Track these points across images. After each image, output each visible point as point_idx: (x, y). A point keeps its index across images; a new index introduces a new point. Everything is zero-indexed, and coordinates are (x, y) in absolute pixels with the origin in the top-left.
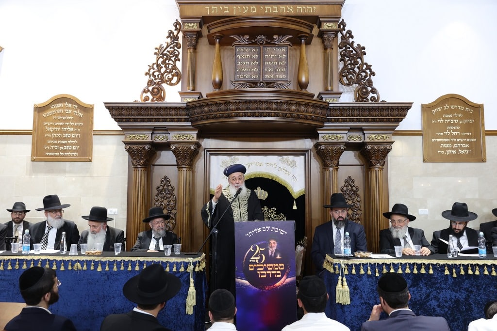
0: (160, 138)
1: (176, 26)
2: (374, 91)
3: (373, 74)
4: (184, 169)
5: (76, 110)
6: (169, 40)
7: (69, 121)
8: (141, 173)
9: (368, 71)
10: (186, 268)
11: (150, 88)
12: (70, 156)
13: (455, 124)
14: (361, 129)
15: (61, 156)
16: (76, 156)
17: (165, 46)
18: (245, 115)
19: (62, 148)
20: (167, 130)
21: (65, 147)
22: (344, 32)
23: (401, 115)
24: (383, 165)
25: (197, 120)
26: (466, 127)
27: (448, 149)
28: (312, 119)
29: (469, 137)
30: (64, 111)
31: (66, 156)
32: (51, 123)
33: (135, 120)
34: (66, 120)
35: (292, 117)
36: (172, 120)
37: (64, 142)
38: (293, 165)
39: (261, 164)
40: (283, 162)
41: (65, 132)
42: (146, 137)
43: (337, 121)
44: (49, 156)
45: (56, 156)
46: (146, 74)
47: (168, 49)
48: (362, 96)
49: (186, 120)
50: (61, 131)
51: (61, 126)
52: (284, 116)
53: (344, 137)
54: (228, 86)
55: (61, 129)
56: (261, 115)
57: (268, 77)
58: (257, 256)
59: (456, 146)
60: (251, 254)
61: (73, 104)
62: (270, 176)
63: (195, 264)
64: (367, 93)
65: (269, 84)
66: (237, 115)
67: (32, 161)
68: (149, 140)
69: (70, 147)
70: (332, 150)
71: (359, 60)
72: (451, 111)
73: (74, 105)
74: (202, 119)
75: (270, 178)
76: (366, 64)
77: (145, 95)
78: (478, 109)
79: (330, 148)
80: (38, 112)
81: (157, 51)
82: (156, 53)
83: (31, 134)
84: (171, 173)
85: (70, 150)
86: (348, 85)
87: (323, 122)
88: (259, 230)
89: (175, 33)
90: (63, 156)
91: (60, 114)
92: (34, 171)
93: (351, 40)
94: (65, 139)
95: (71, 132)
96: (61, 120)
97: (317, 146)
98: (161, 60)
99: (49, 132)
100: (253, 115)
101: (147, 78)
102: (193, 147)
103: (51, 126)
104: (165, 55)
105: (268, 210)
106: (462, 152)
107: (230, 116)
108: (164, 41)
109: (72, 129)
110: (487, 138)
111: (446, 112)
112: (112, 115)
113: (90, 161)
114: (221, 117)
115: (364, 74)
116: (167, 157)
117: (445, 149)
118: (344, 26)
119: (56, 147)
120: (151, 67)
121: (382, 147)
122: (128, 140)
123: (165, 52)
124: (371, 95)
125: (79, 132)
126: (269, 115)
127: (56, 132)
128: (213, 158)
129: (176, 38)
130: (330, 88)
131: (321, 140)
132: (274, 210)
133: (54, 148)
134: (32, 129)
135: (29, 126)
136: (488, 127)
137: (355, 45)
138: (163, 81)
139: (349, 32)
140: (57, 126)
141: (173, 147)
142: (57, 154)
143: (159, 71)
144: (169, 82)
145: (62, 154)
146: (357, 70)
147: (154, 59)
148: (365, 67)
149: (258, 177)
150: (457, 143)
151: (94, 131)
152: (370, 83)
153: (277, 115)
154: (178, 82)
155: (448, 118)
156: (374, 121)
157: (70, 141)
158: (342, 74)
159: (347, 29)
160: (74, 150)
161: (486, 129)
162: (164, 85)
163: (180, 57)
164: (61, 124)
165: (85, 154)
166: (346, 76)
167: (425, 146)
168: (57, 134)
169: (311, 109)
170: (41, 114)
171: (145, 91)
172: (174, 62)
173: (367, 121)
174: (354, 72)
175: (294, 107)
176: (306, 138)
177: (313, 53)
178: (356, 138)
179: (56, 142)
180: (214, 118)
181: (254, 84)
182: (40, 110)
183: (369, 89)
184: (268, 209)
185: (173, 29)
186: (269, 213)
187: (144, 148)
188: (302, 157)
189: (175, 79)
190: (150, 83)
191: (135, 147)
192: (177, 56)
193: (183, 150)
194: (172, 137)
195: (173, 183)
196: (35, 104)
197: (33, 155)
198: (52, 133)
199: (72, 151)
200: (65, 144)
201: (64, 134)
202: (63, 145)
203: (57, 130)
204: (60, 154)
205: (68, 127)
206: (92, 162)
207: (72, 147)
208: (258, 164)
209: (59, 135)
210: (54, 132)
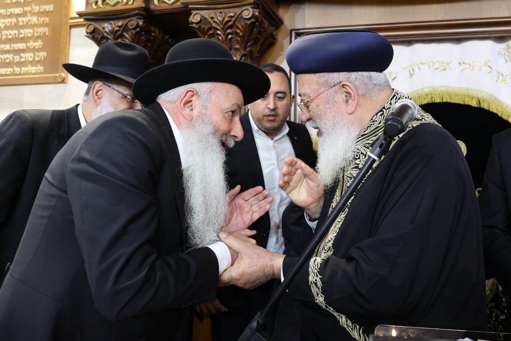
7: (30, 3)
12: (31, 73)
15: (17, 75)
16: (41, 73)
21: (22, 55)
31: (24, 74)
37: (21, 46)
39: (445, 67)
41: (23, 27)
45: (8, 75)
50: (17, 26)
51: (18, 15)
55: (18, 22)
62: (472, 98)
68: (139, 4)
69: (29, 56)
75: (474, 104)
85: (31, 62)
90: (20, 74)
94: (23, 40)
95: (33, 26)
96: (17, 4)
109: (34, 19)
119: (10, 56)
125: (46, 25)
127: (9, 28)
133: (5, 60)
140: (10, 16)
142: (9, 70)
145: (17, 70)
151: (72, 18)
157: (31, 44)
160: (38, 62)
164: (18, 10)
168: (11, 32)
179: (8, 47)
187: (127, 28)
193: (221, 22)
198: (3, 30)
199: (34, 63)
200: (23, 51)
201: (22, 31)
202: (17, 52)
203: (11, 23)
204: (14, 71)
205: (29, 15)
206: (65, 83)
207: (35, 55)
208: (437, 65)
209: (14, 32)
210: (6, 27)
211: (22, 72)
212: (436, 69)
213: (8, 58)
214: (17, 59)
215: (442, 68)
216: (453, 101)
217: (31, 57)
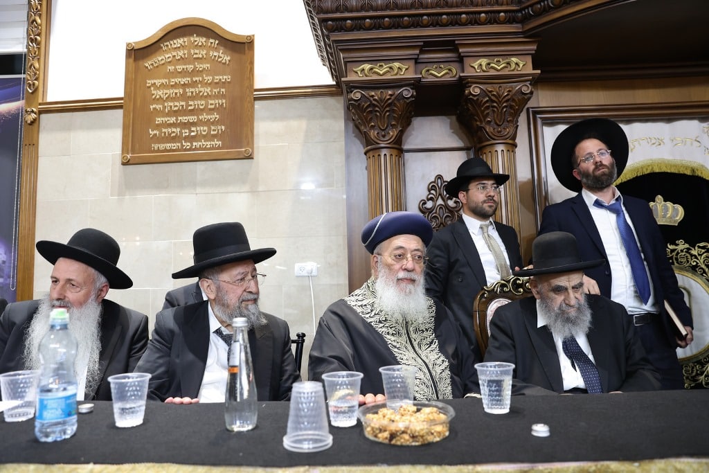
5: (216, 49)
7: (200, 73)
12: (206, 149)
15: (186, 150)
16: (219, 148)
19: (186, 132)
20: (457, 47)
21: (193, 129)
30: (189, 53)
31: (196, 149)
32: (164, 81)
34: (195, 72)
37: (193, 119)
39: (660, 143)
41: (193, 98)
44: (158, 151)
45: (174, 151)
50: (184, 97)
51: (184, 86)
55: (185, 92)
61: (208, 37)
62: (687, 168)
67: (124, 164)
68: (411, 74)
69: (203, 129)
73: (212, 41)
80: (135, 60)
83: (120, 107)
85: (204, 136)
90: (190, 149)
91: (182, 60)
92: (127, 186)
94: (192, 112)
95: (206, 97)
96: (184, 73)
99: (160, 100)
102: (526, 88)
103: (163, 86)
105: (689, 249)
109: (206, 90)
113: (250, 157)
119: (174, 130)
122: (357, 77)
125: (223, 96)
127: (173, 99)
132: (703, 248)
133: (170, 134)
134: (122, 95)
135: (116, 89)
140: (175, 86)
141: (476, 89)
142: (174, 146)
145: (187, 145)
149: (657, 171)
151: (256, 90)
157: (204, 117)
160: (214, 136)
164: (183, 81)
165: (237, 141)
168: (176, 104)
170: (141, 62)
179: (172, 120)
182: (137, 54)
184: (687, 246)
186: (692, 255)
187: (399, 98)
191: (376, 95)
196: (129, 42)
197: (125, 149)
198: (164, 101)
199: (208, 137)
200: (193, 124)
201: (191, 103)
202: (188, 125)
203: (176, 94)
204: (182, 146)
205: (199, 86)
206: (252, 158)
207: (209, 129)
208: (653, 141)
209: (180, 104)
210: (169, 99)
211: (194, 147)
212: (654, 144)
213: (174, 132)
214: (186, 133)
215: (657, 143)
216: (669, 171)
217: (205, 131)
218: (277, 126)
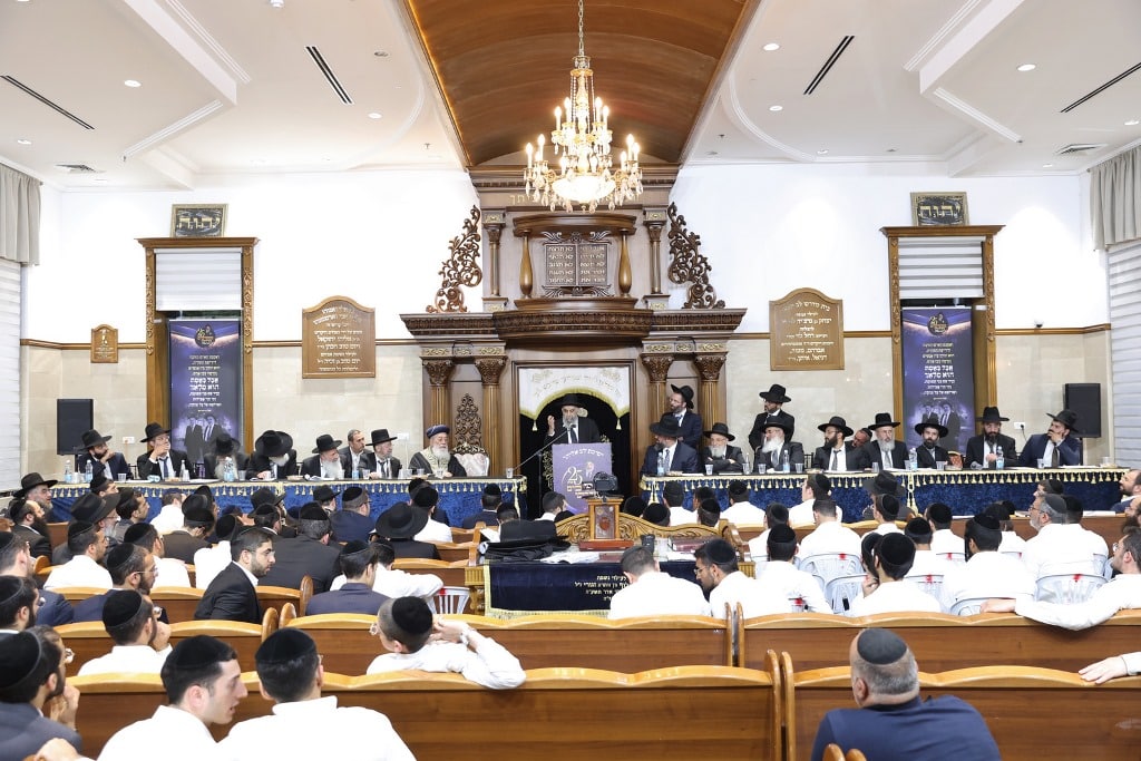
0: (463, 351)
1: (473, 214)
2: (710, 289)
3: (709, 268)
4: (491, 388)
5: (354, 315)
6: (466, 231)
7: (345, 328)
8: (441, 392)
9: (703, 265)
10: (510, 488)
11: (446, 290)
12: (349, 371)
13: (808, 325)
14: (691, 338)
15: (338, 372)
16: (357, 371)
17: (461, 238)
18: (559, 329)
19: (338, 362)
20: (470, 343)
21: (342, 360)
22: (675, 218)
23: (735, 322)
24: (717, 378)
25: (506, 332)
26: (822, 328)
27: (801, 354)
28: (634, 330)
29: (826, 339)
30: (339, 316)
31: (344, 371)
32: (324, 332)
33: (434, 333)
34: (342, 328)
35: (611, 329)
36: (477, 332)
37: (341, 354)
38: (617, 377)
39: (579, 378)
40: (605, 375)
41: (342, 343)
42: (446, 351)
43: (662, 329)
44: (323, 371)
45: (332, 372)
46: (440, 273)
47: (466, 242)
48: (696, 295)
49: (493, 332)
50: (336, 342)
51: (336, 335)
52: (602, 328)
53: (672, 348)
54: (538, 293)
55: (337, 339)
56: (578, 328)
57: (586, 281)
58: (574, 477)
59: (810, 350)
60: (569, 476)
61: (348, 307)
62: (590, 392)
63: (519, 485)
64: (702, 292)
65: (586, 289)
66: (552, 329)
67: (303, 378)
68: (450, 354)
70: (659, 362)
71: (692, 252)
72: (804, 309)
73: (351, 310)
74: (511, 332)
75: (591, 394)
76: (701, 256)
77: (440, 298)
78: (836, 306)
79: (656, 360)
80: (307, 319)
81: (451, 245)
82: (451, 248)
83: (301, 346)
84: (474, 390)
85: (348, 364)
86: (680, 282)
87: (648, 332)
88: (576, 452)
89: (473, 222)
90: (341, 372)
91: (334, 320)
92: (306, 391)
93: (683, 227)
94: (341, 350)
95: (349, 343)
96: (336, 328)
97: (643, 356)
98: (457, 256)
99: (322, 343)
100: (569, 329)
101: (441, 279)
102: (501, 362)
103: (324, 335)
104: (463, 249)
106: (817, 358)
107: (543, 329)
108: (459, 232)
109: (349, 339)
110: (846, 339)
111: (799, 310)
112: (408, 328)
113: (374, 377)
114: (533, 330)
115: (698, 269)
116: (468, 372)
117: (796, 355)
118: (675, 211)
119: (332, 360)
120: (446, 265)
121: (715, 358)
122: (426, 355)
123: (462, 246)
124: (706, 293)
125: (358, 342)
126: (586, 328)
127: (331, 342)
128: (522, 372)
129: (473, 229)
130: (656, 289)
131: (646, 351)
133: (329, 362)
134: (301, 338)
135: (298, 336)
136: (847, 328)
137: (688, 234)
138: (460, 281)
139: (681, 218)
140: (331, 335)
141: (478, 362)
142: (332, 369)
143: (455, 269)
144: (468, 282)
145: (339, 369)
146: (690, 265)
147: (447, 255)
148: (699, 259)
150: (811, 347)
151: (377, 340)
152: (705, 279)
153: (595, 328)
154: (479, 281)
155: (801, 317)
156: (704, 329)
157: (348, 354)
158: (672, 270)
159: (678, 214)
160: (354, 364)
161: (845, 330)
162: (462, 287)
163: (480, 251)
164: (336, 332)
165: (366, 368)
166: (677, 272)
167: (774, 351)
169: (632, 320)
170: (311, 320)
171: (440, 294)
172: (473, 259)
173: (696, 329)
174: (687, 266)
175: (613, 319)
176: (630, 346)
177: (638, 245)
178: (686, 348)
179: (330, 354)
180: (525, 331)
181: (568, 290)
182: (309, 316)
183: (705, 286)
185: (470, 217)
187: (445, 364)
188: (627, 369)
189: (475, 279)
190: (445, 284)
191: (434, 363)
192: (476, 250)
193: (488, 365)
194: (476, 350)
195: (477, 402)
196: (305, 308)
197: (304, 370)
198: (325, 344)
199: (351, 365)
200: (342, 357)
201: (340, 345)
202: (340, 358)
203: (332, 340)
204: (336, 369)
205: (345, 336)
207: (351, 360)
209: (333, 346)
210: (328, 342)
211: (342, 370)
215: (577, 379)
217: (349, 361)
218: (388, 360)
